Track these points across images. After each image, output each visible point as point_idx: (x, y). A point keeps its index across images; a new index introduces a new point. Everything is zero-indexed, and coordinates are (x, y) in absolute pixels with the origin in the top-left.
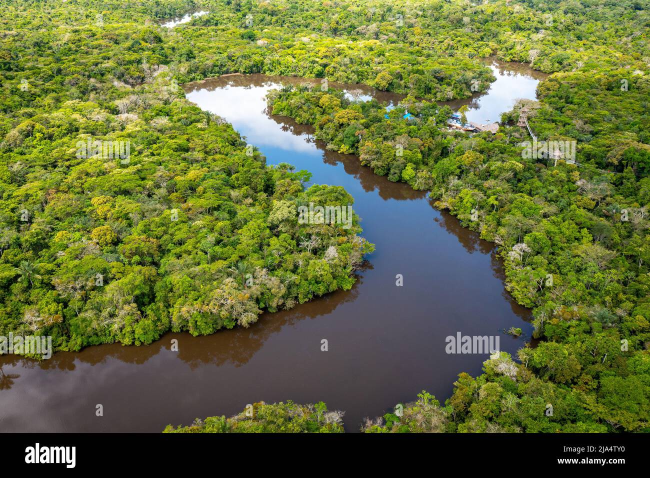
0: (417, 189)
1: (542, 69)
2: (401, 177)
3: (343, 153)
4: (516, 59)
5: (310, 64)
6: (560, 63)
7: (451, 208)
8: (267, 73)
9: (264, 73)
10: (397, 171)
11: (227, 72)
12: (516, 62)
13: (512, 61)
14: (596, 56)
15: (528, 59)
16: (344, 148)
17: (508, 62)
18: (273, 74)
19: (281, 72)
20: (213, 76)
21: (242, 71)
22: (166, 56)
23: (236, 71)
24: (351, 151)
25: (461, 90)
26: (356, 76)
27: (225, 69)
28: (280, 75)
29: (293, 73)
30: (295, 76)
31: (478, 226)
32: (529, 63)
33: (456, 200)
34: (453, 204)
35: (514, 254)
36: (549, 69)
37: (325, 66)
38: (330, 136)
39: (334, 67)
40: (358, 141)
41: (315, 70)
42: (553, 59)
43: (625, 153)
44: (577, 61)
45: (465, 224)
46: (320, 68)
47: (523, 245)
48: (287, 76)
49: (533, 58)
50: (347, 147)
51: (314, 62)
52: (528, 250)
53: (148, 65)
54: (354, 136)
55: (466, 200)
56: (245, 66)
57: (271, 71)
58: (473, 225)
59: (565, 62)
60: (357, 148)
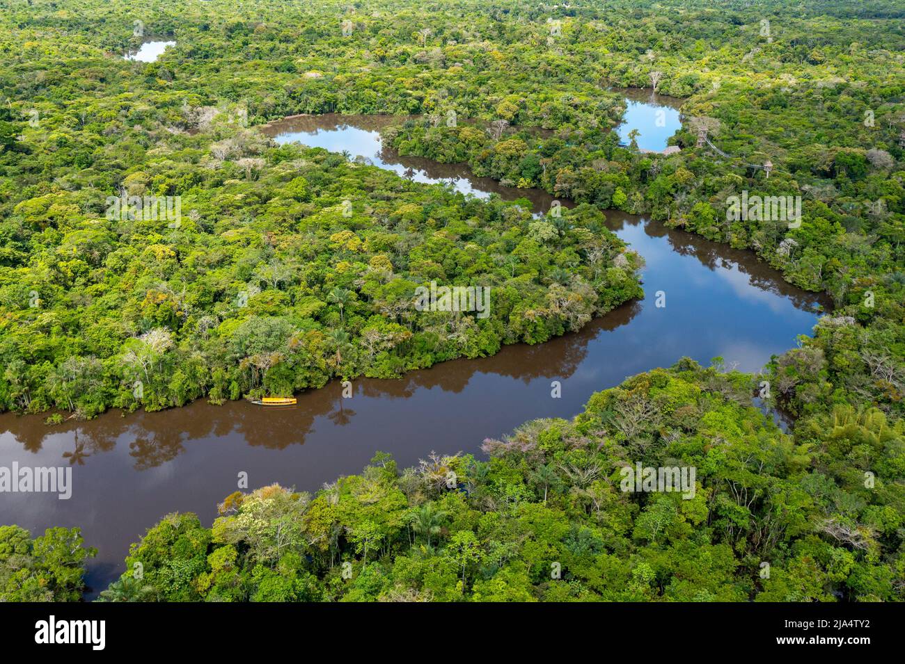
0: (634, 213)
1: (671, 93)
2: (611, 202)
3: (522, 188)
4: (634, 84)
5: (400, 98)
6: (692, 86)
7: (687, 224)
8: (343, 112)
9: (339, 112)
10: (608, 196)
11: (290, 113)
12: (634, 87)
13: (629, 86)
14: (727, 76)
15: (649, 83)
16: (524, 182)
17: (625, 88)
18: (352, 113)
19: (364, 109)
20: (276, 119)
21: (311, 111)
22: (206, 95)
23: (301, 112)
24: (533, 185)
25: (604, 117)
26: (466, 109)
27: (288, 109)
28: (362, 114)
29: (380, 111)
30: (383, 114)
31: (723, 237)
32: (651, 87)
33: (690, 215)
34: (689, 220)
35: (783, 250)
36: (680, 93)
37: (421, 99)
38: (502, 171)
39: (434, 100)
40: (541, 172)
41: (409, 105)
42: (681, 81)
43: (836, 158)
44: (710, 81)
45: (710, 237)
46: (416, 102)
47: (790, 240)
48: (371, 114)
49: (655, 82)
50: (529, 180)
51: (405, 95)
52: (796, 244)
53: (189, 107)
54: (535, 166)
55: (705, 212)
56: (313, 104)
57: (348, 109)
58: (718, 237)
59: (697, 84)
60: (539, 180)
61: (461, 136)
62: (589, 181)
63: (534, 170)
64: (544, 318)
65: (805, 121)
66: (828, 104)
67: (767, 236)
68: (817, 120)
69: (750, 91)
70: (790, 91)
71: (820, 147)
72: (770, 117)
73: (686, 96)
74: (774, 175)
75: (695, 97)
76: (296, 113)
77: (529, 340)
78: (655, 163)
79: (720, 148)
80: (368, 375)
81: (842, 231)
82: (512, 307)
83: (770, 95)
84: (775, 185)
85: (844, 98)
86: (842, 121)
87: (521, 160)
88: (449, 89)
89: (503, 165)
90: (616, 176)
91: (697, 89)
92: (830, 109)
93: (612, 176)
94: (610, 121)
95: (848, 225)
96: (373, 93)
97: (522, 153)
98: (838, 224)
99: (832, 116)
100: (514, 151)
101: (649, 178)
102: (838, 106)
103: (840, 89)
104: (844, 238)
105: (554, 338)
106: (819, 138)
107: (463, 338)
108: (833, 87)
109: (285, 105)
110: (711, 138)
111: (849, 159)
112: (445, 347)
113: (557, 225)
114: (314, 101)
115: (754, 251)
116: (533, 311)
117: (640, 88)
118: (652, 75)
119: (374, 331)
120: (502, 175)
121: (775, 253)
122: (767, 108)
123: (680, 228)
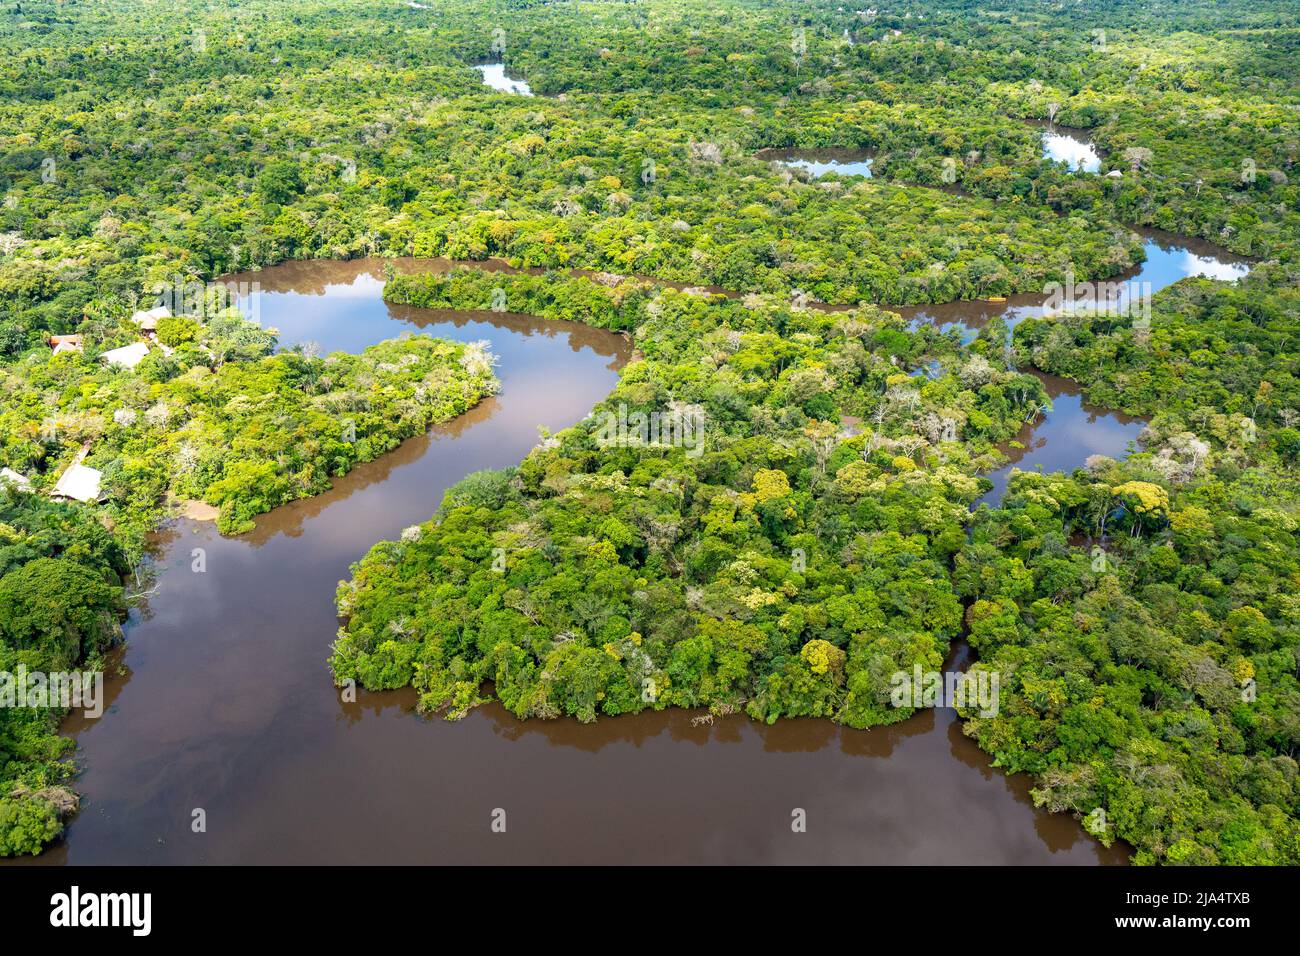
4: (1032, 115)
6: (1091, 117)
7: (1152, 222)
9: (797, 146)
13: (1027, 118)
31: (1179, 229)
32: (1049, 119)
33: (1154, 216)
34: (1154, 219)
35: (1224, 234)
36: (1082, 124)
38: (999, 190)
40: (1031, 190)
42: (1079, 113)
44: (1107, 113)
45: (1169, 230)
47: (1228, 227)
49: (1052, 113)
50: (1021, 197)
52: (1233, 229)
53: (693, 144)
54: (1026, 186)
55: (1167, 213)
57: (804, 143)
58: (1176, 229)
59: (1096, 115)
60: (1029, 196)
62: (1075, 195)
63: (1025, 189)
64: (1110, 263)
65: (1208, 150)
66: (1221, 133)
67: (1212, 226)
68: (1218, 149)
69: (1149, 123)
70: (1185, 123)
71: (1230, 170)
72: (1178, 147)
73: (1087, 128)
74: (1204, 189)
75: (1101, 128)
76: (763, 148)
78: (1115, 183)
79: (1154, 171)
80: (1029, 290)
81: (1261, 222)
83: (1170, 125)
84: (1207, 195)
85: (1234, 129)
86: (1238, 150)
87: (1010, 182)
90: (1093, 191)
91: (1098, 121)
92: (1225, 138)
93: (1089, 191)
95: (1263, 218)
97: (1009, 177)
98: (1257, 217)
100: (1003, 176)
101: (1110, 194)
102: (1231, 136)
103: (1228, 120)
104: (1262, 225)
106: (1226, 163)
108: (1220, 118)
113: (1086, 219)
114: (779, 137)
115: (1202, 237)
116: (1105, 260)
117: (1039, 119)
118: (1050, 106)
119: (1027, 268)
120: (998, 193)
121: (1218, 236)
122: (1171, 138)
123: (1147, 226)
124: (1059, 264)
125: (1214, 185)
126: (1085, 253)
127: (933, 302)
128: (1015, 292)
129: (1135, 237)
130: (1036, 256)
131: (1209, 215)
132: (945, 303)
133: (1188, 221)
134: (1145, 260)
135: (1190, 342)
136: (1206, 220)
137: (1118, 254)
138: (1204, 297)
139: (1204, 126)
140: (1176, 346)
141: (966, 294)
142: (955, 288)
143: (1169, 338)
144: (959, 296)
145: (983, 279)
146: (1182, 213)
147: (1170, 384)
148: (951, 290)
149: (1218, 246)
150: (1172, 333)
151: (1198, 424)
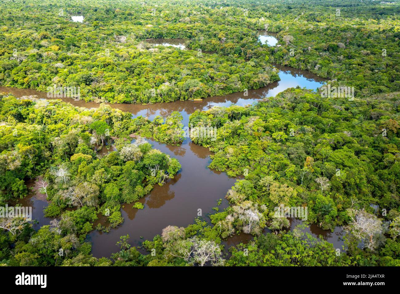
0: (272, 62)
1: (272, 31)
4: (259, 28)
5: (185, 33)
6: (279, 29)
8: (165, 38)
12: (259, 30)
13: (257, 29)
14: (290, 25)
15: (264, 28)
16: (236, 55)
18: (168, 38)
21: (154, 37)
25: (254, 38)
28: (172, 38)
30: (179, 38)
31: (299, 67)
32: (265, 30)
33: (289, 62)
34: (289, 63)
35: (316, 68)
36: (275, 31)
37: (191, 33)
38: (229, 52)
39: (196, 33)
40: (241, 52)
41: (187, 35)
42: (275, 27)
43: (329, 45)
44: (285, 27)
45: (295, 67)
46: (190, 34)
47: (318, 65)
48: (175, 38)
49: (266, 28)
50: (238, 55)
51: (186, 32)
52: (320, 66)
53: (116, 36)
54: (239, 50)
55: (294, 60)
56: (155, 35)
57: (167, 37)
58: (297, 67)
59: (281, 28)
60: (241, 55)
61: (212, 43)
62: (257, 54)
63: (239, 51)
64: (258, 81)
65: (318, 38)
66: (324, 33)
67: (312, 65)
68: (321, 37)
69: (299, 30)
70: (312, 29)
71: (324, 44)
72: (307, 37)
73: (277, 32)
74: (312, 51)
75: (281, 32)
76: (149, 38)
77: (254, 88)
78: (276, 49)
79: (294, 45)
80: (217, 95)
81: (332, 63)
82: (250, 79)
83: (306, 30)
84: (312, 53)
85: (329, 31)
86: (329, 38)
87: (234, 49)
88: (200, 30)
89: (229, 50)
90: (265, 52)
91: (281, 30)
92: (325, 34)
93: (264, 52)
94: (256, 39)
95: (333, 62)
96: (175, 31)
97: (234, 47)
98: (331, 62)
99: (326, 36)
100: (232, 46)
101: (274, 53)
102: (327, 34)
103: (327, 29)
104: (332, 65)
105: (260, 88)
106: (323, 42)
107: (239, 86)
108: (325, 28)
109: (146, 36)
110: (290, 42)
111: (333, 46)
112: (235, 89)
113: (255, 62)
114: (155, 34)
115: (308, 70)
116: (256, 80)
117: (261, 30)
118: (265, 25)
119: (217, 84)
120: (229, 53)
121: (314, 69)
122: (305, 35)
123: (286, 66)
124: (233, 82)
125: (316, 49)
126: (248, 77)
127: (164, 101)
128: (209, 96)
129: (275, 69)
130: (223, 79)
131: (310, 61)
132: (171, 102)
133: (302, 63)
134: (279, 80)
135: (274, 126)
136: (309, 63)
137: (264, 77)
138: (295, 98)
139: (318, 30)
140: (266, 129)
141: (182, 98)
142: (176, 94)
143: (264, 124)
144: (179, 98)
145: (190, 90)
146: (300, 60)
147: (256, 155)
148: (173, 95)
149: (314, 74)
150: (266, 121)
151: (264, 188)
